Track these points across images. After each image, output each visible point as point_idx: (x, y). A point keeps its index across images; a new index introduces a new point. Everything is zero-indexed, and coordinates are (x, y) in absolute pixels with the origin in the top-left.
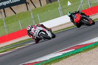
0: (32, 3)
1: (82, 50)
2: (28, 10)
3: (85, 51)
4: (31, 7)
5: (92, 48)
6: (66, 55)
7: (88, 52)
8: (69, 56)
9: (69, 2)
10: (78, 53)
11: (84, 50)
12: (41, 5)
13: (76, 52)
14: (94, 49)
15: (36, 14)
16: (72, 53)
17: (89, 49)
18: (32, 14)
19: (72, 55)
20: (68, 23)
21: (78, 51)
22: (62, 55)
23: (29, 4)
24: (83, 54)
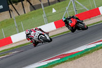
0: (16, 10)
1: (67, 59)
2: (11, 17)
3: (71, 60)
4: (14, 14)
5: (78, 57)
6: (51, 65)
7: (75, 61)
8: (54, 65)
9: (53, 9)
10: (64, 62)
11: (69, 59)
12: (25, 13)
13: (61, 61)
14: (80, 58)
15: (20, 22)
16: (57, 62)
17: (74, 58)
18: (15, 22)
19: (58, 64)
20: (53, 31)
21: (64, 61)
22: (47, 65)
23: (12, 11)
24: (69, 63)
